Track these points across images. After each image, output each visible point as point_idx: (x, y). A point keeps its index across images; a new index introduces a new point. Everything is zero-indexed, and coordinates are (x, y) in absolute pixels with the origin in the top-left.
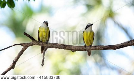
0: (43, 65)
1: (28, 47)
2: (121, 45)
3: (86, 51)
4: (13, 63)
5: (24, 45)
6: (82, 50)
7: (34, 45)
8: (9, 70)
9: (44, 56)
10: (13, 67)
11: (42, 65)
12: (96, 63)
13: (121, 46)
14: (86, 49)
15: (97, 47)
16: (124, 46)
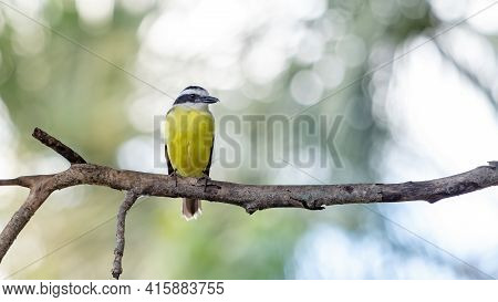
0: (120, 272)
1: (50, 191)
2: (461, 179)
3: (306, 207)
6: (290, 205)
7: (79, 182)
11: (116, 274)
13: (462, 187)
14: (305, 197)
15: (355, 192)
16: (476, 186)
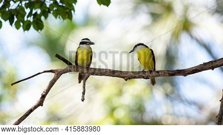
1: (61, 74)
2: (194, 69)
3: (144, 78)
4: (41, 98)
5: (56, 73)
7: (71, 71)
8: (36, 107)
9: (84, 87)
10: (41, 104)
11: (83, 100)
12: (167, 95)
14: (144, 75)
15: (160, 73)
16: (199, 71)
